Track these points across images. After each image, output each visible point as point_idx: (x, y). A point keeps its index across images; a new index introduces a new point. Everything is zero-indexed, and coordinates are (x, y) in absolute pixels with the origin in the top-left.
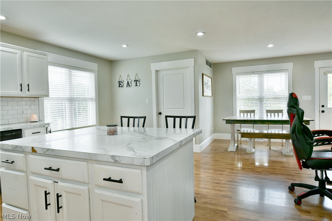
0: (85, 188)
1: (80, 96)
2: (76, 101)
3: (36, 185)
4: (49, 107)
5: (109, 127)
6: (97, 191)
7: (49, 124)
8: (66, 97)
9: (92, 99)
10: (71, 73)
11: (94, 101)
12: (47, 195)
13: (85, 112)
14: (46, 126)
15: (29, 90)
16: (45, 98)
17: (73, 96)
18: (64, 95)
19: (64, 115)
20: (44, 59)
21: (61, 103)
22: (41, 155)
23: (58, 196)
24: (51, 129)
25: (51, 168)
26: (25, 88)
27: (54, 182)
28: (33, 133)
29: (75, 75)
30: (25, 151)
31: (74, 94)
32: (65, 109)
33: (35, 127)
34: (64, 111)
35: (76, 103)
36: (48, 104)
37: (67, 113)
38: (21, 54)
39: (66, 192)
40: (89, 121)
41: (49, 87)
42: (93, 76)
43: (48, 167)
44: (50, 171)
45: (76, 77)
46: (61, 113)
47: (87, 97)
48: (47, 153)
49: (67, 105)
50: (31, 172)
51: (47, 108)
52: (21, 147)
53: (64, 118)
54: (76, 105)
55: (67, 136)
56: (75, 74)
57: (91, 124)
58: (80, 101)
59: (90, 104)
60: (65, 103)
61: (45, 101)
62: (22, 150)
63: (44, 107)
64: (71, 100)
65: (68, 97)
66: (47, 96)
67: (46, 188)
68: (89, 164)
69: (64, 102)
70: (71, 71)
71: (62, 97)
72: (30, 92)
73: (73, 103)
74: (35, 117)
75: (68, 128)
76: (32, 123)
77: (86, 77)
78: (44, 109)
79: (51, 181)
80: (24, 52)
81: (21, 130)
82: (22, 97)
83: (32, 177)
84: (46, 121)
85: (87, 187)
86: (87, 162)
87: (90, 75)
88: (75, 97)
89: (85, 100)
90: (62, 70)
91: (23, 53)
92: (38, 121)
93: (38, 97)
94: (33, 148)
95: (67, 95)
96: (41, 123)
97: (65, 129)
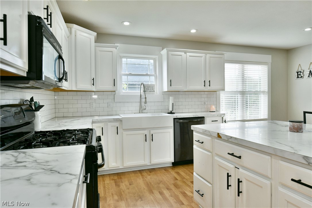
0: (268, 182)
1: (252, 89)
2: (248, 94)
3: (219, 166)
4: (224, 100)
5: (292, 123)
6: (281, 189)
7: (224, 114)
8: (239, 90)
9: (264, 92)
10: (244, 68)
11: (266, 94)
12: (229, 177)
13: (256, 105)
14: (222, 116)
15: (210, 85)
16: (221, 92)
17: (245, 89)
18: (237, 89)
19: (236, 107)
20: (222, 58)
21: (234, 96)
22: (224, 141)
23: (239, 181)
24: (225, 119)
25: (233, 154)
26: (207, 83)
27: (236, 167)
28: (212, 121)
29: (248, 70)
30: (212, 135)
31: (246, 87)
32: (238, 101)
33: (213, 116)
34: (236, 103)
35: (247, 96)
36: (223, 97)
37: (239, 105)
38: (205, 57)
39: (246, 179)
40: (260, 114)
41: (225, 82)
42: (266, 68)
43: (231, 153)
44: (232, 156)
45: (248, 72)
46: (234, 105)
47: (259, 90)
48: (230, 140)
49: (239, 98)
50: (216, 153)
51: (223, 100)
52: (209, 132)
53: (237, 110)
54: (247, 98)
55: (238, 127)
56: (248, 68)
57: (262, 118)
58: (252, 94)
59: (262, 97)
60: (238, 96)
61: (221, 94)
62: (210, 134)
63: (221, 100)
64: (243, 93)
65: (241, 90)
66: (224, 90)
67: (228, 171)
68: (273, 159)
69: (236, 96)
70: (244, 66)
71: (235, 90)
72: (210, 87)
73: (245, 96)
74: (213, 108)
75: (239, 119)
76: (211, 112)
77: (259, 71)
78: (220, 101)
79: (233, 166)
80: (208, 54)
81: (204, 117)
82: (204, 91)
83: (217, 158)
84: (222, 112)
85: (269, 182)
86: (271, 157)
87: (263, 68)
88: (247, 90)
89: (256, 93)
90: (236, 65)
91: (206, 56)
92: (215, 111)
93: (216, 91)
94: (218, 134)
95: (240, 89)
96: (218, 113)
97: (237, 120)
